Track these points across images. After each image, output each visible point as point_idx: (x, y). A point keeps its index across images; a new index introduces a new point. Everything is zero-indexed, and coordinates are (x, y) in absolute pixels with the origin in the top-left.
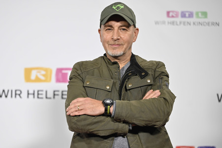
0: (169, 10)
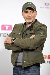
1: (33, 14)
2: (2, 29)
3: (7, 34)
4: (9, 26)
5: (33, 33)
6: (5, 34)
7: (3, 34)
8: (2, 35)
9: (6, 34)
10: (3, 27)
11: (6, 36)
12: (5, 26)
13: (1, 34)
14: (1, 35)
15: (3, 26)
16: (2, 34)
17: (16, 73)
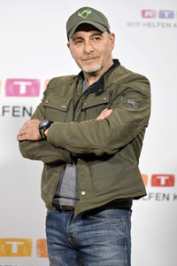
1: (101, 45)
2: (8, 94)
3: (24, 108)
4: (29, 84)
5: (106, 104)
6: (16, 109)
7: (11, 109)
8: (8, 111)
9: (21, 109)
10: (11, 87)
11: (21, 113)
12: (16, 83)
13: (6, 109)
14: (4, 111)
15: (10, 82)
16: (8, 107)
17: (56, 230)
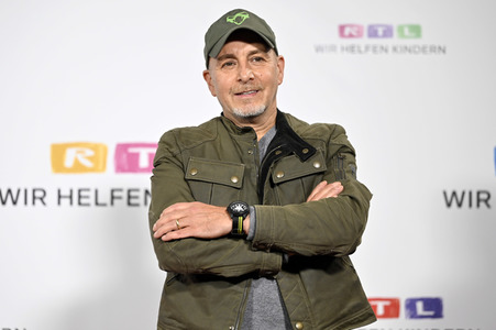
0: (343, 22)
5: (320, 173)
